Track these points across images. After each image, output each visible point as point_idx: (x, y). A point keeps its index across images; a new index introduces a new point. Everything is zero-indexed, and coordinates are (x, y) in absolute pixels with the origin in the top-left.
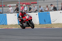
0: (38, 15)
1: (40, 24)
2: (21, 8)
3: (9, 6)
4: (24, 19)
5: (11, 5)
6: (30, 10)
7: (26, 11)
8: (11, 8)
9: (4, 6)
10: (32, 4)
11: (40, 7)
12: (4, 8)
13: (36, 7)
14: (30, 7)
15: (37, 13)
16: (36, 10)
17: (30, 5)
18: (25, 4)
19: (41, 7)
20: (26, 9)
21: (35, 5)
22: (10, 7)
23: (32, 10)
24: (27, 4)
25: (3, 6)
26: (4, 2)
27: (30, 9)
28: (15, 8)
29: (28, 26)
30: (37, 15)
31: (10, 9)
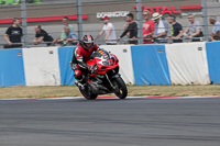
0: (204, 52)
1: (212, 83)
2: (146, 26)
3: (102, 19)
4: (91, 67)
5: (109, 15)
6: (176, 33)
7: (163, 36)
8: (110, 25)
9: (85, 19)
10: (184, 10)
11: (213, 22)
12: (85, 27)
13: (197, 22)
14: (178, 21)
15: (202, 44)
16: (198, 32)
17: (178, 14)
18: (160, 10)
19: (217, 23)
20: (164, 31)
21: (194, 14)
22: (105, 20)
23: (183, 33)
24: (166, 13)
25: (80, 18)
26: (84, 5)
27: (177, 29)
28: (125, 25)
29: (107, 92)
30: (200, 49)
31: (105, 28)
